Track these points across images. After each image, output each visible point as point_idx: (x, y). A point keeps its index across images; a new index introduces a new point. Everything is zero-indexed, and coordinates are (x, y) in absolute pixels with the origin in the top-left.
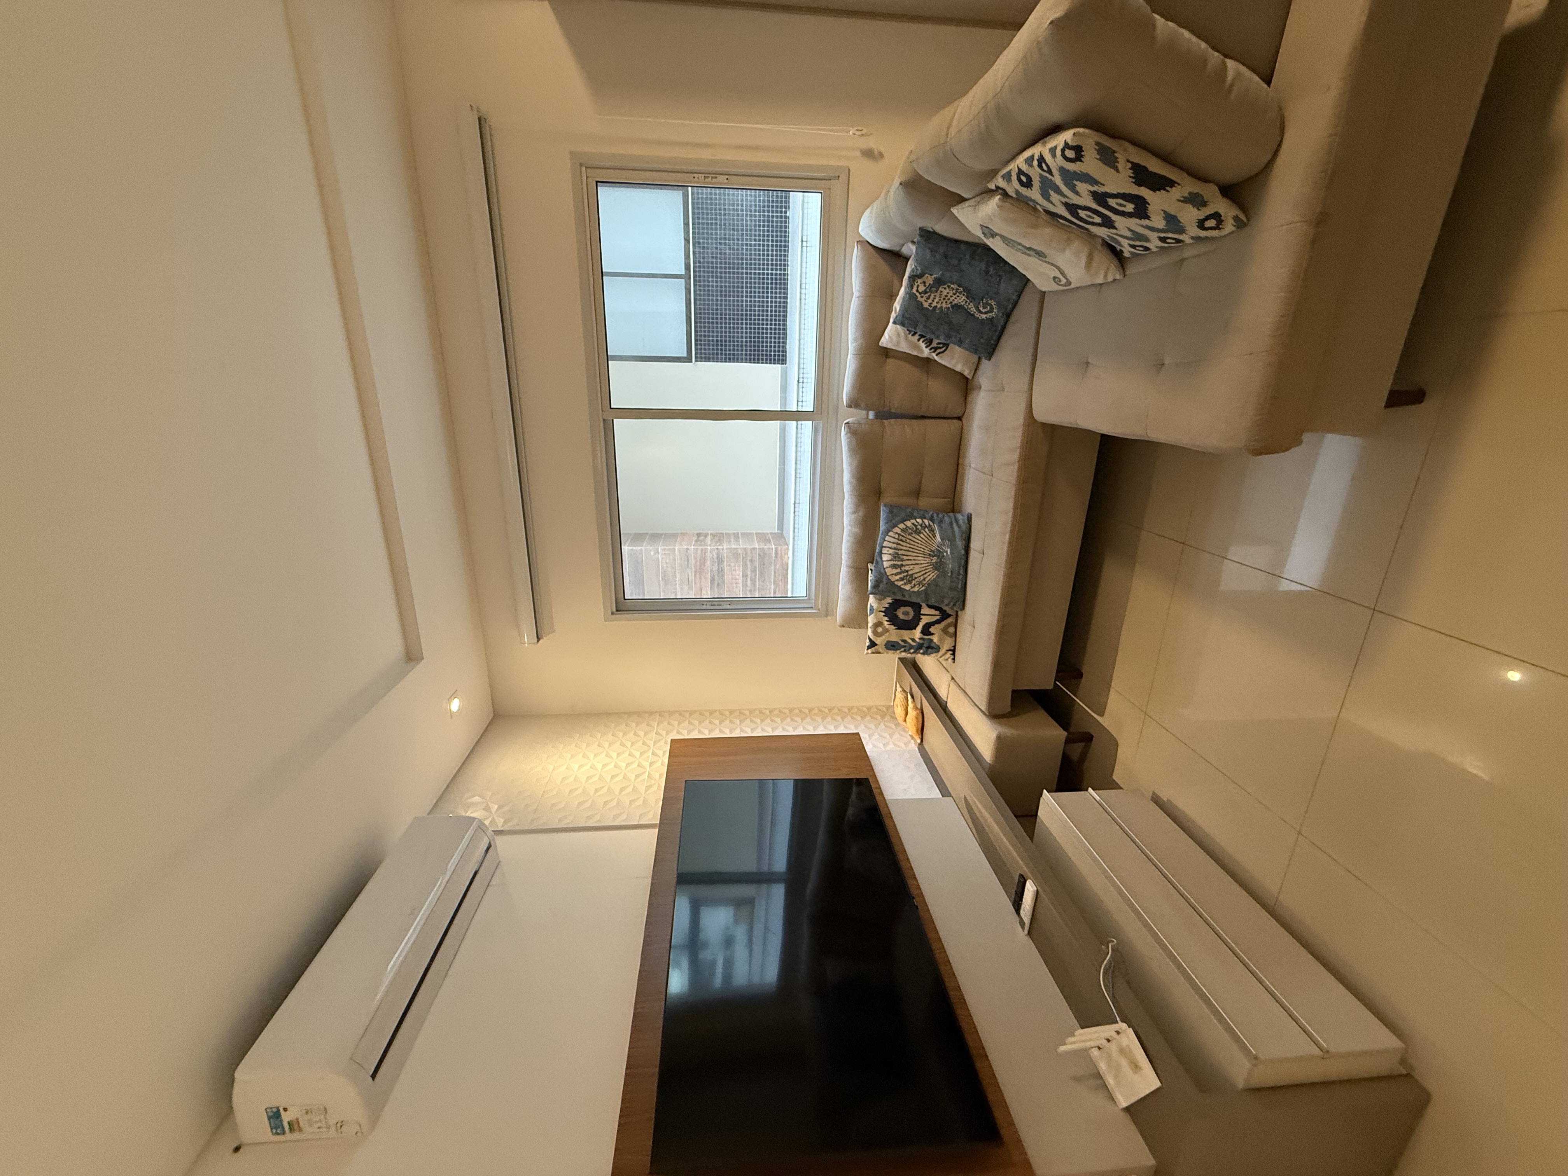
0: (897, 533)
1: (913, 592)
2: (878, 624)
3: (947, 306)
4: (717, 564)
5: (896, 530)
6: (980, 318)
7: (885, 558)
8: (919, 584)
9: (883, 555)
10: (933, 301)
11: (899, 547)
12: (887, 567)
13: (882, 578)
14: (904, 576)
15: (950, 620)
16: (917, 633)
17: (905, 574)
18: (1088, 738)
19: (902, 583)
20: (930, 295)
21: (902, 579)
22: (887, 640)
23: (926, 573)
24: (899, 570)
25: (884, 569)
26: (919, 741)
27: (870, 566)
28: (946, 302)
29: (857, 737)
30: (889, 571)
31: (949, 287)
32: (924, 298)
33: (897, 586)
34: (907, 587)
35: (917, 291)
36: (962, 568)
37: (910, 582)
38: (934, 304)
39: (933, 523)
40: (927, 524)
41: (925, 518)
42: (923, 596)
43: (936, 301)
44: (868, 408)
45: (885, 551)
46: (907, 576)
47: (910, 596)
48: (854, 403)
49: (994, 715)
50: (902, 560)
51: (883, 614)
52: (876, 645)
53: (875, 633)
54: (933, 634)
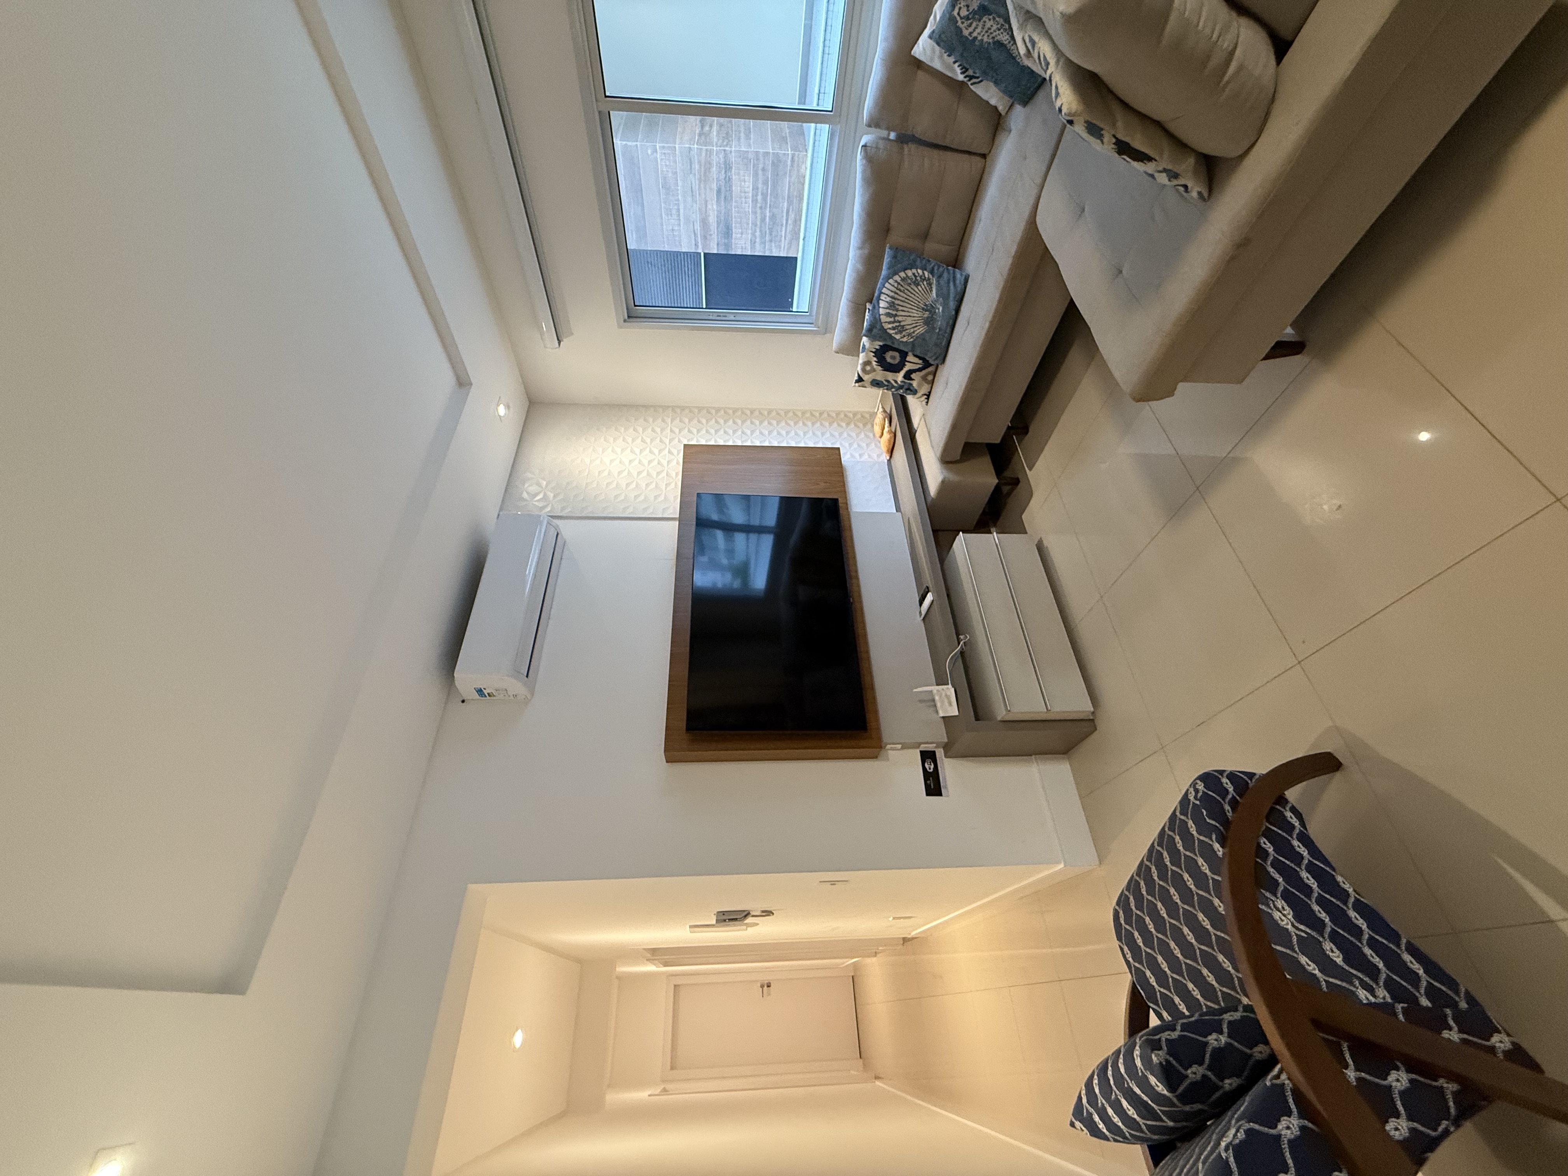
0: (896, 281)
1: (902, 342)
2: (867, 363)
3: (988, 41)
4: (723, 171)
5: (897, 278)
6: (1021, 63)
7: (882, 304)
8: (908, 335)
9: (880, 301)
10: (974, 30)
11: (896, 296)
12: (882, 315)
13: (876, 322)
14: (896, 326)
15: (931, 369)
16: (900, 377)
17: (898, 324)
18: (1016, 482)
19: (894, 332)
20: (971, 24)
21: (894, 328)
22: (873, 378)
23: (916, 326)
24: (892, 319)
25: (880, 315)
26: (888, 458)
27: (868, 306)
28: (988, 36)
29: (837, 452)
30: (884, 319)
31: (994, 19)
32: (965, 25)
33: (889, 333)
34: (898, 337)
35: (959, 14)
36: (949, 327)
37: (900, 332)
38: (975, 34)
39: (933, 276)
40: (927, 276)
41: (926, 270)
42: (910, 347)
43: (978, 30)
44: (889, 129)
45: (883, 297)
46: (899, 326)
47: (899, 345)
48: (874, 123)
49: (946, 460)
50: (897, 310)
51: (873, 354)
52: (863, 381)
53: (864, 370)
54: (913, 380)
